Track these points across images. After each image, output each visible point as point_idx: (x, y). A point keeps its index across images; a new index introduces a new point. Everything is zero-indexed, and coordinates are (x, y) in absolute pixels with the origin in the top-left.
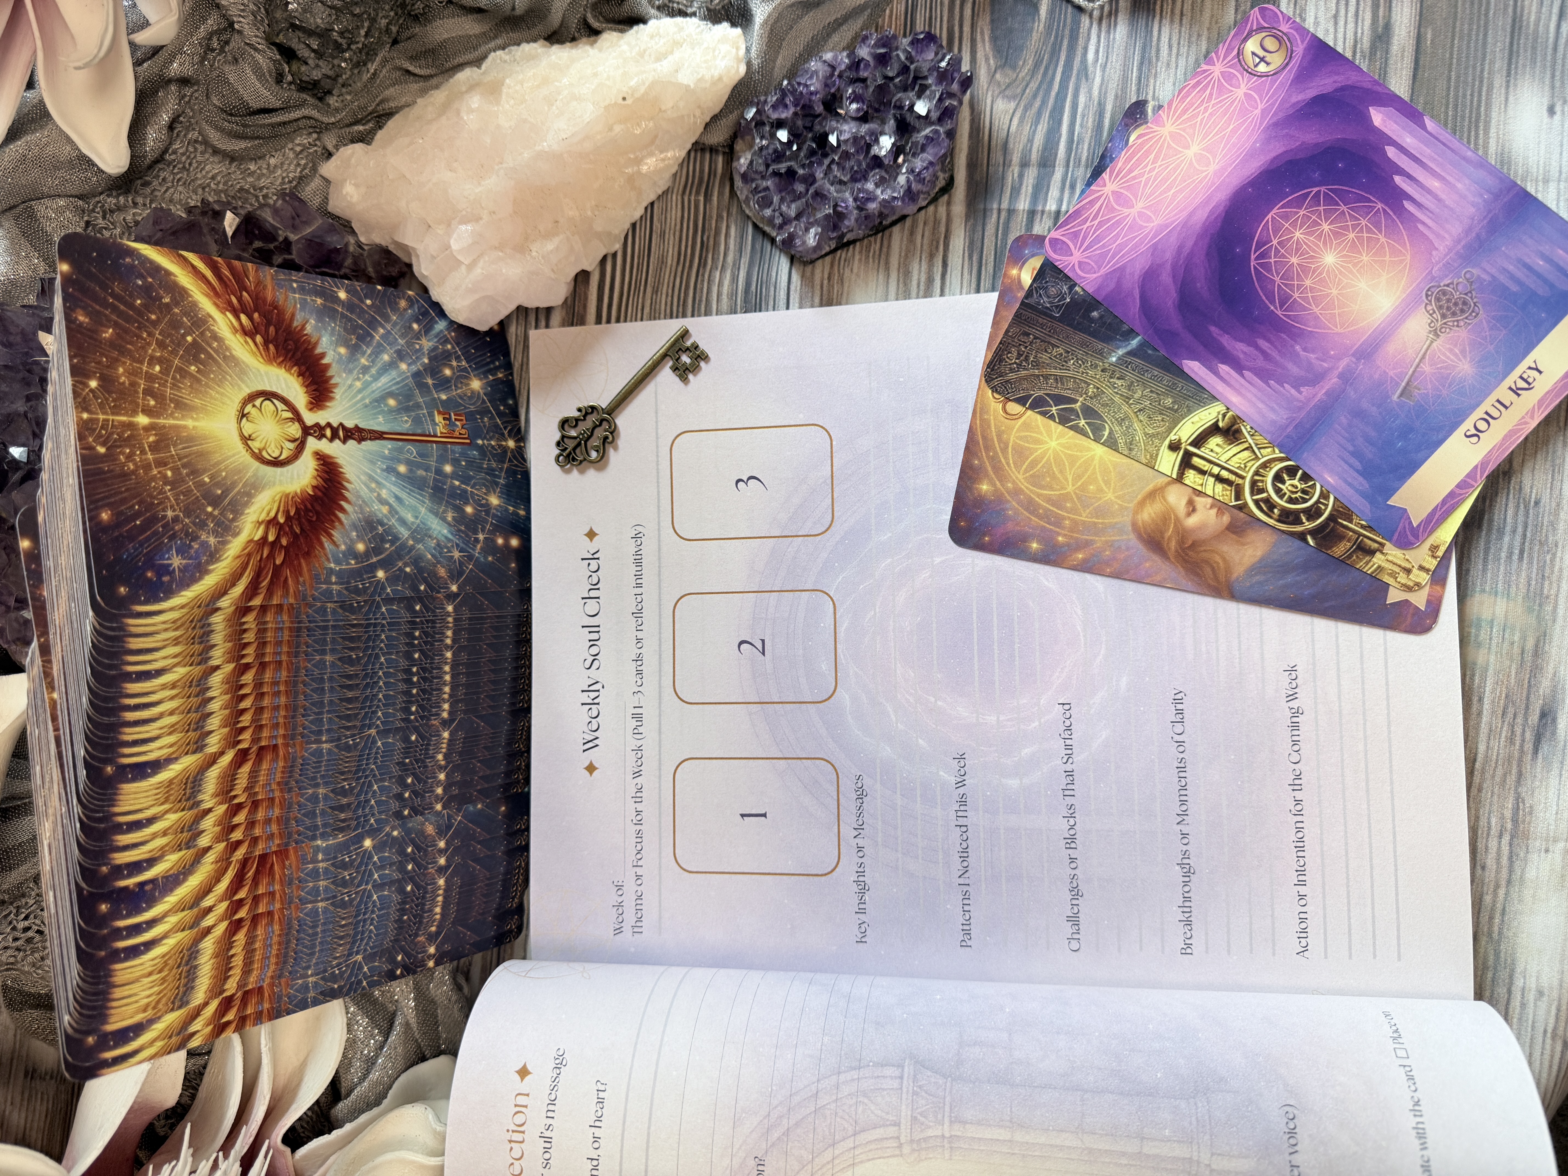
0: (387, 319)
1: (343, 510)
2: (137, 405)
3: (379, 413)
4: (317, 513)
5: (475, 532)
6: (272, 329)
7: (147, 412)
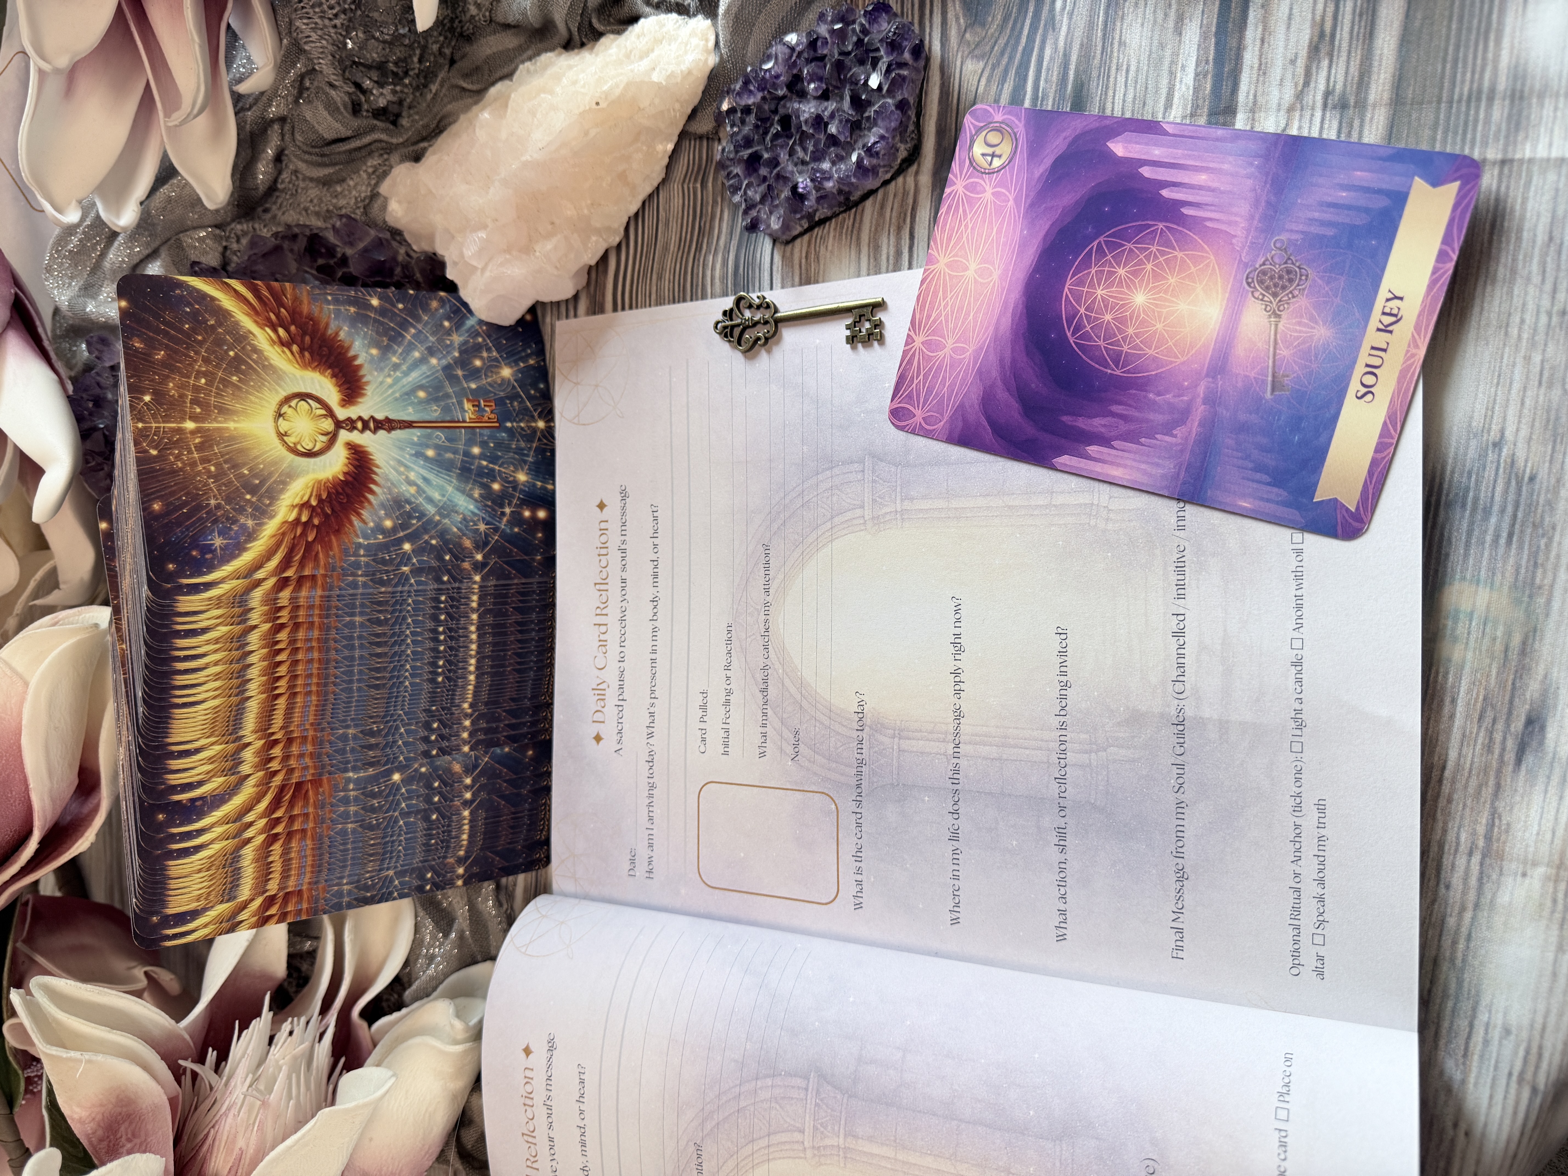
0: (418, 319)
1: (372, 492)
2: (185, 412)
3: (409, 404)
4: (348, 496)
5: (502, 506)
6: (307, 339)
7: (194, 418)
